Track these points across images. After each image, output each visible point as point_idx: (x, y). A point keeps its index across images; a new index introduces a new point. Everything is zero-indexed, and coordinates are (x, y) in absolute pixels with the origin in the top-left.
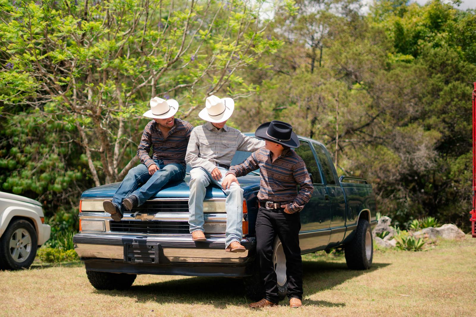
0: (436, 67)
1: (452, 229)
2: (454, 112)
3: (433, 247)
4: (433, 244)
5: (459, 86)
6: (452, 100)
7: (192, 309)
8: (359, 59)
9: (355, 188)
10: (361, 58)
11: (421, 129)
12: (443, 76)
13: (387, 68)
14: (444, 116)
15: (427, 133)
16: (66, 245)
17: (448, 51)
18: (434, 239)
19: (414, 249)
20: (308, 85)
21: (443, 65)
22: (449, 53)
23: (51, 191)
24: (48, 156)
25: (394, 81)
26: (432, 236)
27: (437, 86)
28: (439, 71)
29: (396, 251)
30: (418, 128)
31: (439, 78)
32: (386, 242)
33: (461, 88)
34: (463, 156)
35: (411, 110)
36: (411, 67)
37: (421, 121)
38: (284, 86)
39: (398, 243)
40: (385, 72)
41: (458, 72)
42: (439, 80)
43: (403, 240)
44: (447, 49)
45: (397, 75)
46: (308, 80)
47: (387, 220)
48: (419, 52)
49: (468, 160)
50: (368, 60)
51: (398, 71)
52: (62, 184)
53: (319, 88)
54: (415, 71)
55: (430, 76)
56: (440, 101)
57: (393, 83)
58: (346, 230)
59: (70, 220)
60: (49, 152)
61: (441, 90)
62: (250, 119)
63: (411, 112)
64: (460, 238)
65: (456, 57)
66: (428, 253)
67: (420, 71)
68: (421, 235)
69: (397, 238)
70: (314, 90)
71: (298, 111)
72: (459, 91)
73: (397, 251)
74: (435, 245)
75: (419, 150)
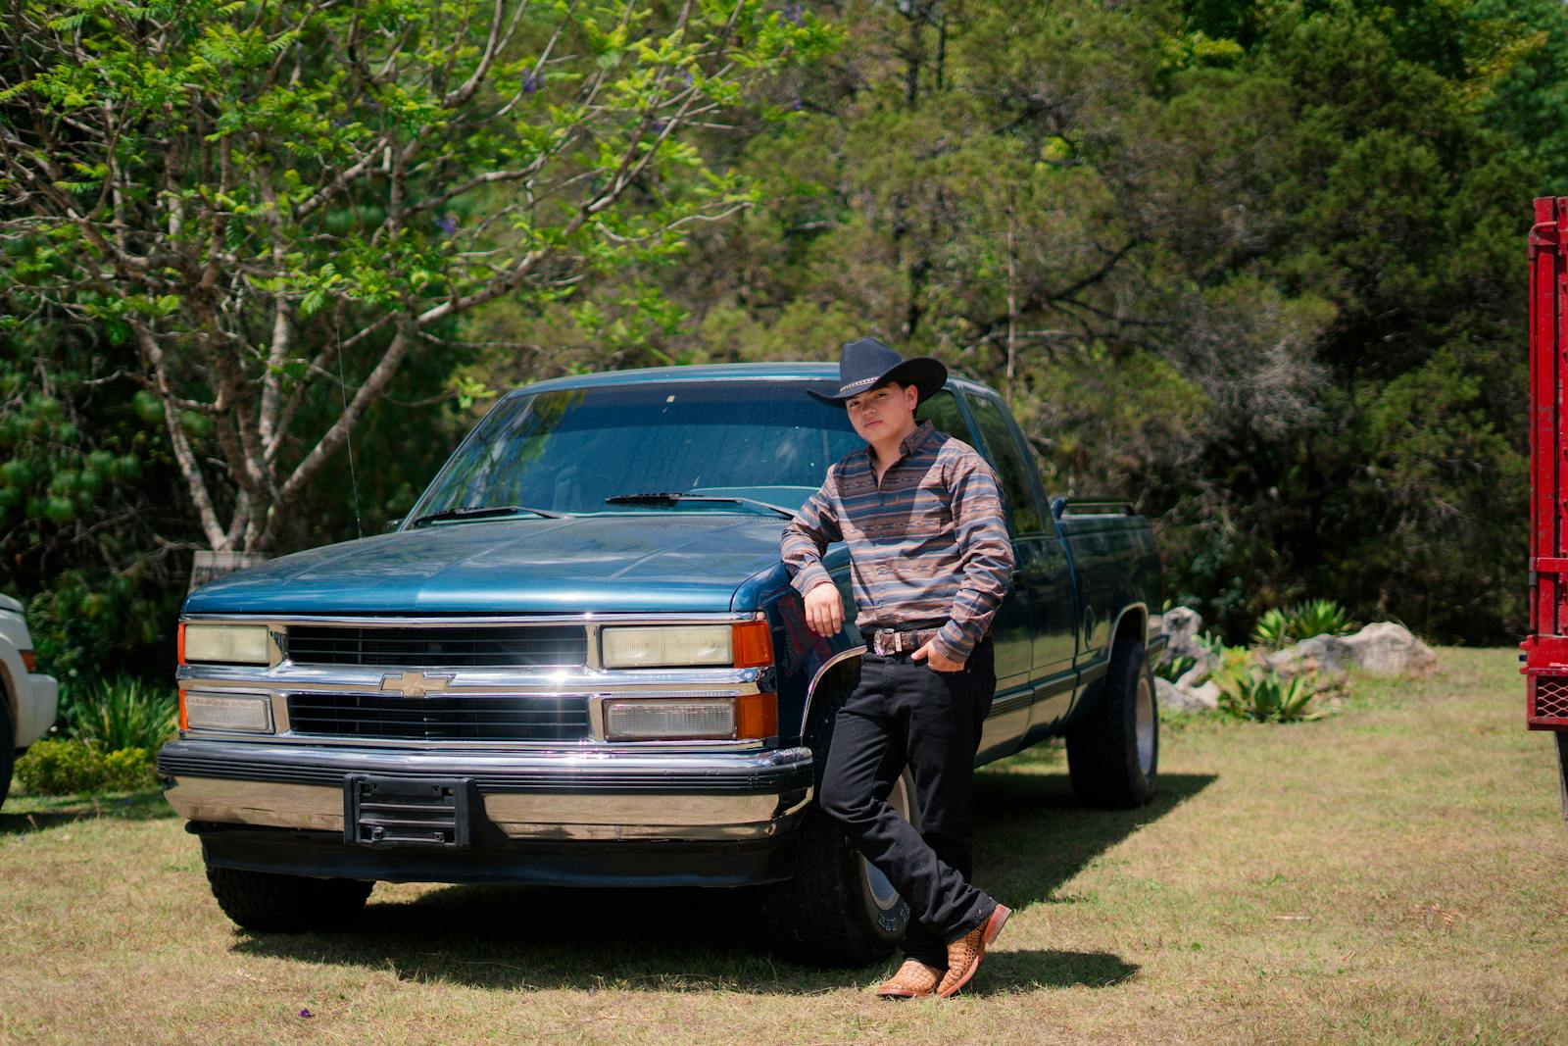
0: (1317, 81)
1: (1394, 641)
2: (1374, 232)
3: (1336, 703)
4: (1333, 693)
5: (1392, 145)
6: (1369, 193)
7: (592, 1010)
8: (1069, 62)
9: (1099, 535)
10: (1076, 56)
11: (1271, 293)
12: (1337, 113)
13: (1160, 88)
14: (1341, 246)
15: (1292, 305)
16: (108, 730)
17: (1353, 26)
18: (1337, 674)
19: (1277, 716)
20: (899, 152)
21: (1340, 74)
22: (1358, 33)
23: (37, 520)
24: (19, 399)
25: (1184, 132)
26: (1330, 664)
27: (1319, 144)
28: (1324, 95)
29: (1217, 724)
30: (1261, 288)
31: (1327, 117)
32: (1184, 693)
33: (1397, 152)
34: (1405, 378)
35: (1238, 226)
36: (1237, 83)
37: (1268, 262)
38: (819, 155)
39: (1225, 695)
40: (1157, 104)
41: (1388, 96)
42: (1326, 124)
43: (1240, 684)
44: (1350, 20)
45: (1195, 113)
46: (900, 135)
47: (1187, 620)
48: (1259, 29)
49: (1421, 392)
50: (1097, 63)
51: (1193, 98)
52: (74, 497)
53: (938, 163)
54: (1252, 96)
55: (1297, 113)
56: (1331, 197)
57: (1178, 140)
58: (1078, 682)
59: (106, 616)
60: (22, 387)
61: (1331, 159)
62: (708, 268)
63: (1237, 236)
64: (1422, 668)
65: (1381, 47)
66: (1323, 728)
67: (1267, 98)
68: (1294, 660)
69: (1220, 681)
70: (921, 168)
71: (869, 241)
72: (1391, 164)
73: (1223, 721)
74: (1341, 696)
75: (1264, 362)
